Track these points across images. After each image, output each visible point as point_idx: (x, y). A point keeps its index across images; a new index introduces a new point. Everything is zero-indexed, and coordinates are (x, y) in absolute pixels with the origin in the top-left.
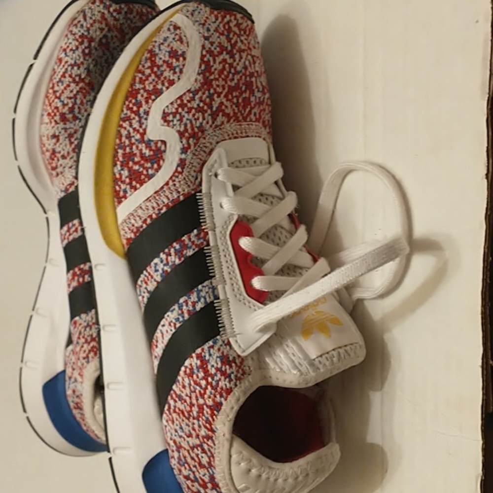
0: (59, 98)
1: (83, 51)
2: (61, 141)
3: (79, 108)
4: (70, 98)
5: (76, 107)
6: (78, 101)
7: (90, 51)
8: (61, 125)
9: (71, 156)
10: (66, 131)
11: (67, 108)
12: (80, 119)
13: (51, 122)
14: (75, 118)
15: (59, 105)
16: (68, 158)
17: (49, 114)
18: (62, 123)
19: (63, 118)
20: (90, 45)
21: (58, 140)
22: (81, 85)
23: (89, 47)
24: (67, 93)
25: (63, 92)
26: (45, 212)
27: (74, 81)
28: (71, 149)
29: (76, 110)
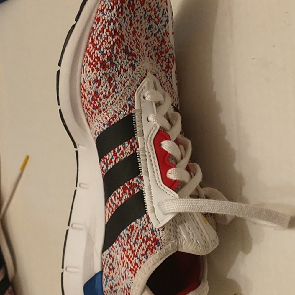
0: (99, 49)
1: (117, 10)
2: (102, 84)
3: (115, 56)
4: (109, 49)
5: (113, 55)
6: (115, 51)
7: (122, 11)
8: (102, 71)
9: (112, 95)
10: (106, 76)
11: (106, 57)
12: (117, 65)
13: (93, 70)
14: (113, 64)
15: (100, 55)
16: (110, 97)
17: (90, 64)
18: (102, 70)
19: (104, 65)
20: (122, 5)
21: (100, 84)
22: (116, 37)
23: (122, 7)
24: (106, 45)
25: (102, 44)
26: (76, 147)
27: (111, 34)
28: (111, 90)
29: (114, 58)
